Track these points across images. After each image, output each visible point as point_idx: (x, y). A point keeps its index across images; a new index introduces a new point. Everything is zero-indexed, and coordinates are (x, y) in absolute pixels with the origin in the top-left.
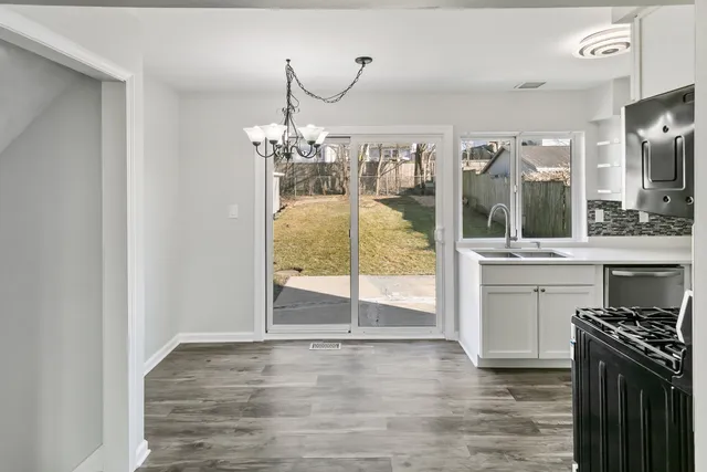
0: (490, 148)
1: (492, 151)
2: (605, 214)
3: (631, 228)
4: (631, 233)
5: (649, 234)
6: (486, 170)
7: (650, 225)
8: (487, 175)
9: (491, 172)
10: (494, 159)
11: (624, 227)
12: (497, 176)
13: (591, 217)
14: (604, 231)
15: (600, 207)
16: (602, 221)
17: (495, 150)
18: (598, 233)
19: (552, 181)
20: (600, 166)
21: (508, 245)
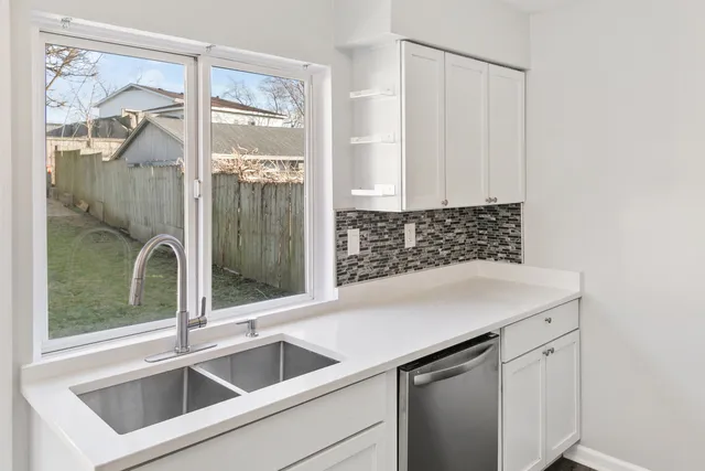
0: (125, 121)
1: (128, 126)
2: (363, 238)
3: (395, 259)
4: (395, 269)
5: (417, 268)
6: (120, 155)
7: (417, 250)
8: (120, 162)
9: (128, 157)
10: (132, 138)
11: (386, 260)
12: (137, 165)
13: (341, 246)
14: (360, 272)
15: (354, 224)
16: (357, 252)
17: (134, 125)
18: (352, 278)
19: (223, 173)
20: (354, 141)
21: (183, 344)
